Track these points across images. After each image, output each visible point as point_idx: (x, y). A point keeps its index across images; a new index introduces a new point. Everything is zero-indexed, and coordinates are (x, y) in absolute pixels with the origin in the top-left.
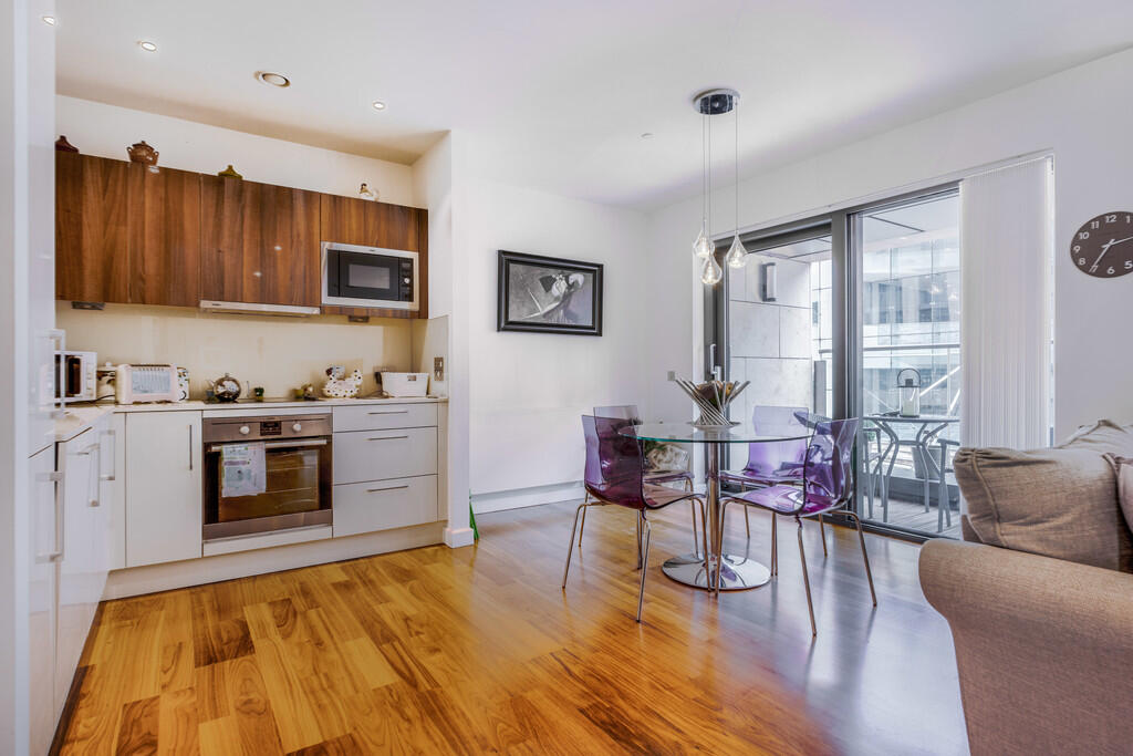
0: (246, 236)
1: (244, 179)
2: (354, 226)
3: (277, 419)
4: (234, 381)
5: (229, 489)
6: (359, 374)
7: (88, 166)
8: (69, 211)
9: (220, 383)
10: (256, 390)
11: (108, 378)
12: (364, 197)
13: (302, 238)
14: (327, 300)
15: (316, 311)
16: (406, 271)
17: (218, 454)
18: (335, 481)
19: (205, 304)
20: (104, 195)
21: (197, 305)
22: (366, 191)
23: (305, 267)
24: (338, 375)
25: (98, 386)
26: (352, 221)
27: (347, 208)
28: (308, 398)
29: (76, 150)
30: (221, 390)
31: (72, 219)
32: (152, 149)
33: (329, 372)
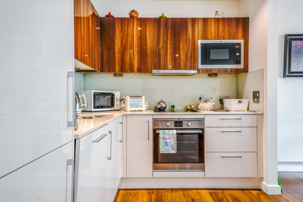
0: (169, 42)
1: (168, 17)
2: (213, 31)
3: (181, 120)
4: (164, 102)
5: (163, 149)
6: (213, 100)
7: (117, 22)
8: (111, 40)
9: (159, 103)
10: (172, 106)
11: (123, 101)
12: (217, 17)
13: (190, 40)
14: (200, 66)
15: (196, 72)
16: (237, 49)
17: (158, 134)
18: (206, 150)
19: (154, 71)
20: (121, 32)
21: (151, 72)
22: (218, 14)
23: (192, 52)
24: (204, 100)
25: (120, 104)
26: (212, 29)
27: (210, 23)
28: (192, 111)
29: (113, 17)
30: (159, 106)
31: (112, 43)
32: (136, 12)
33: (200, 99)
